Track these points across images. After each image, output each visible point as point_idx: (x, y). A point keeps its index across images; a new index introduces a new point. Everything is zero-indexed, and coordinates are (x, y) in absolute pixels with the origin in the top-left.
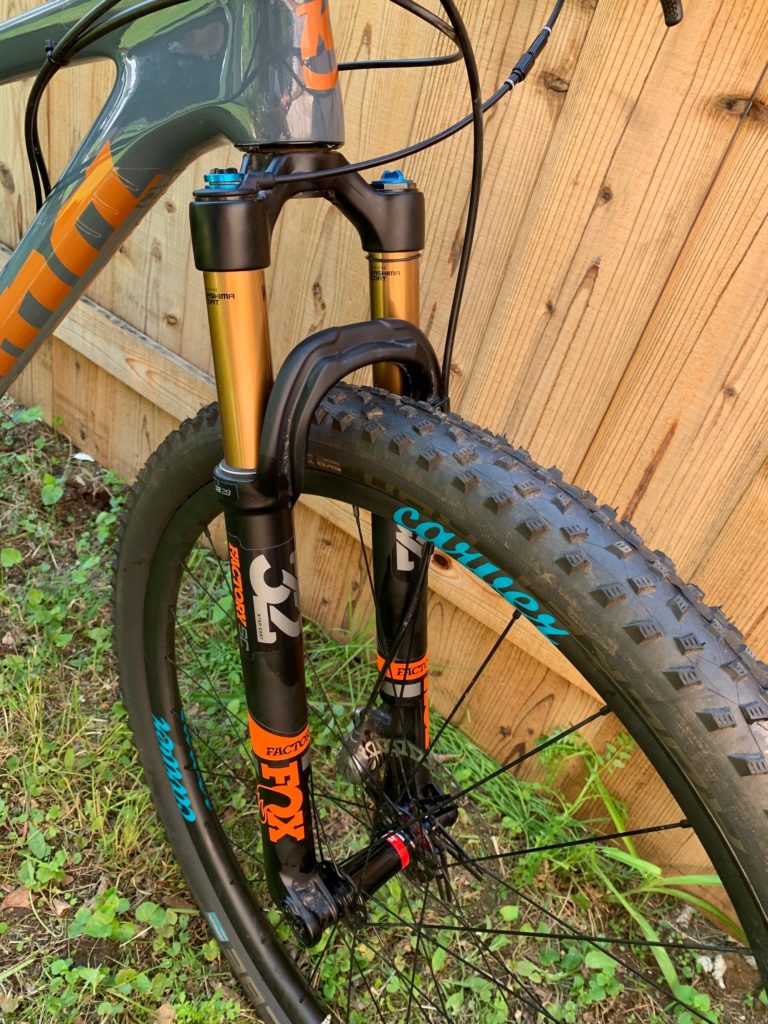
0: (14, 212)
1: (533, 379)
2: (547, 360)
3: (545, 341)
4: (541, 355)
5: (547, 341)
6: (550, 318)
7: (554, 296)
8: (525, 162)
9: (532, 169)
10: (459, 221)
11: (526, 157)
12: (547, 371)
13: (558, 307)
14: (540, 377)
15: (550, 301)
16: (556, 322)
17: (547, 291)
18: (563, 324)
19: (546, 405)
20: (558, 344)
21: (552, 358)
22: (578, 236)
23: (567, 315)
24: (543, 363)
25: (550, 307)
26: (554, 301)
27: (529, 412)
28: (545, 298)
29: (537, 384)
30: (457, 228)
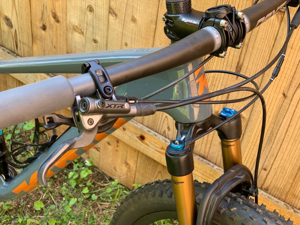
0: (13, 37)
1: (279, 123)
2: (285, 115)
3: (283, 108)
4: (282, 113)
5: (284, 108)
6: (285, 99)
7: (286, 91)
8: (268, 37)
9: (271, 40)
10: (238, 59)
11: (268, 36)
12: (285, 120)
13: (288, 96)
14: (282, 122)
15: (284, 93)
16: (287, 101)
17: (282, 88)
18: (291, 102)
19: (286, 133)
20: (289, 109)
21: (287, 115)
22: (294, 68)
23: (292, 98)
24: (283, 116)
25: (284, 95)
26: (286, 93)
27: (278, 136)
28: (282, 91)
29: (281, 125)
30: (238, 61)
